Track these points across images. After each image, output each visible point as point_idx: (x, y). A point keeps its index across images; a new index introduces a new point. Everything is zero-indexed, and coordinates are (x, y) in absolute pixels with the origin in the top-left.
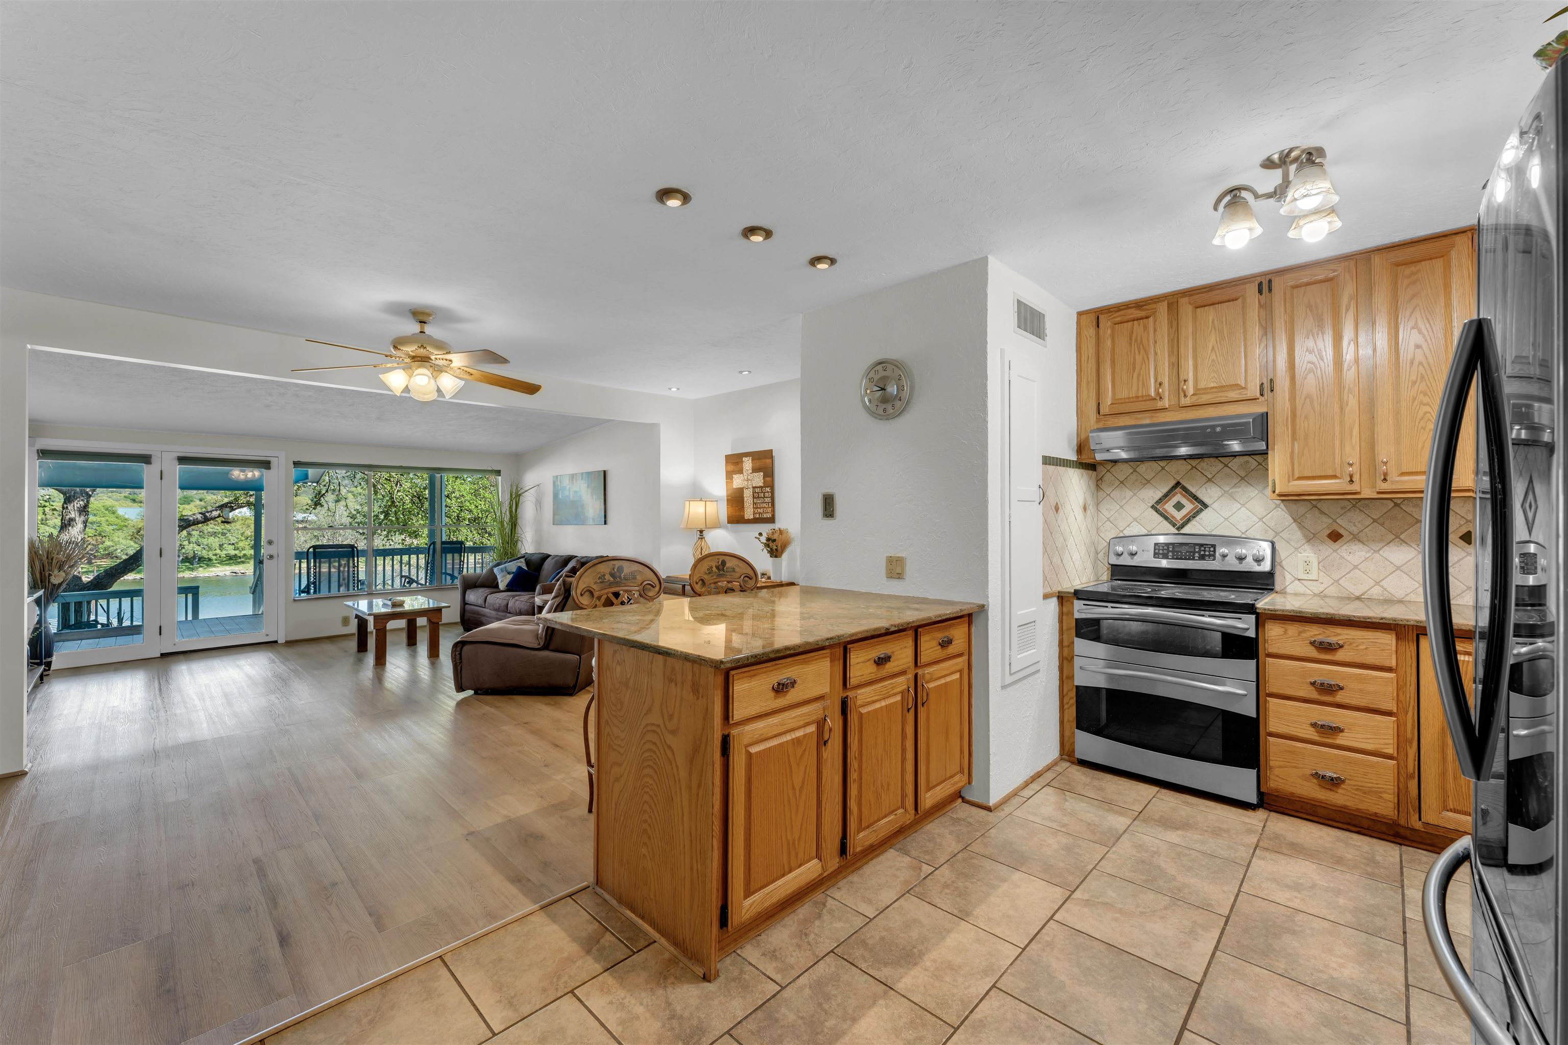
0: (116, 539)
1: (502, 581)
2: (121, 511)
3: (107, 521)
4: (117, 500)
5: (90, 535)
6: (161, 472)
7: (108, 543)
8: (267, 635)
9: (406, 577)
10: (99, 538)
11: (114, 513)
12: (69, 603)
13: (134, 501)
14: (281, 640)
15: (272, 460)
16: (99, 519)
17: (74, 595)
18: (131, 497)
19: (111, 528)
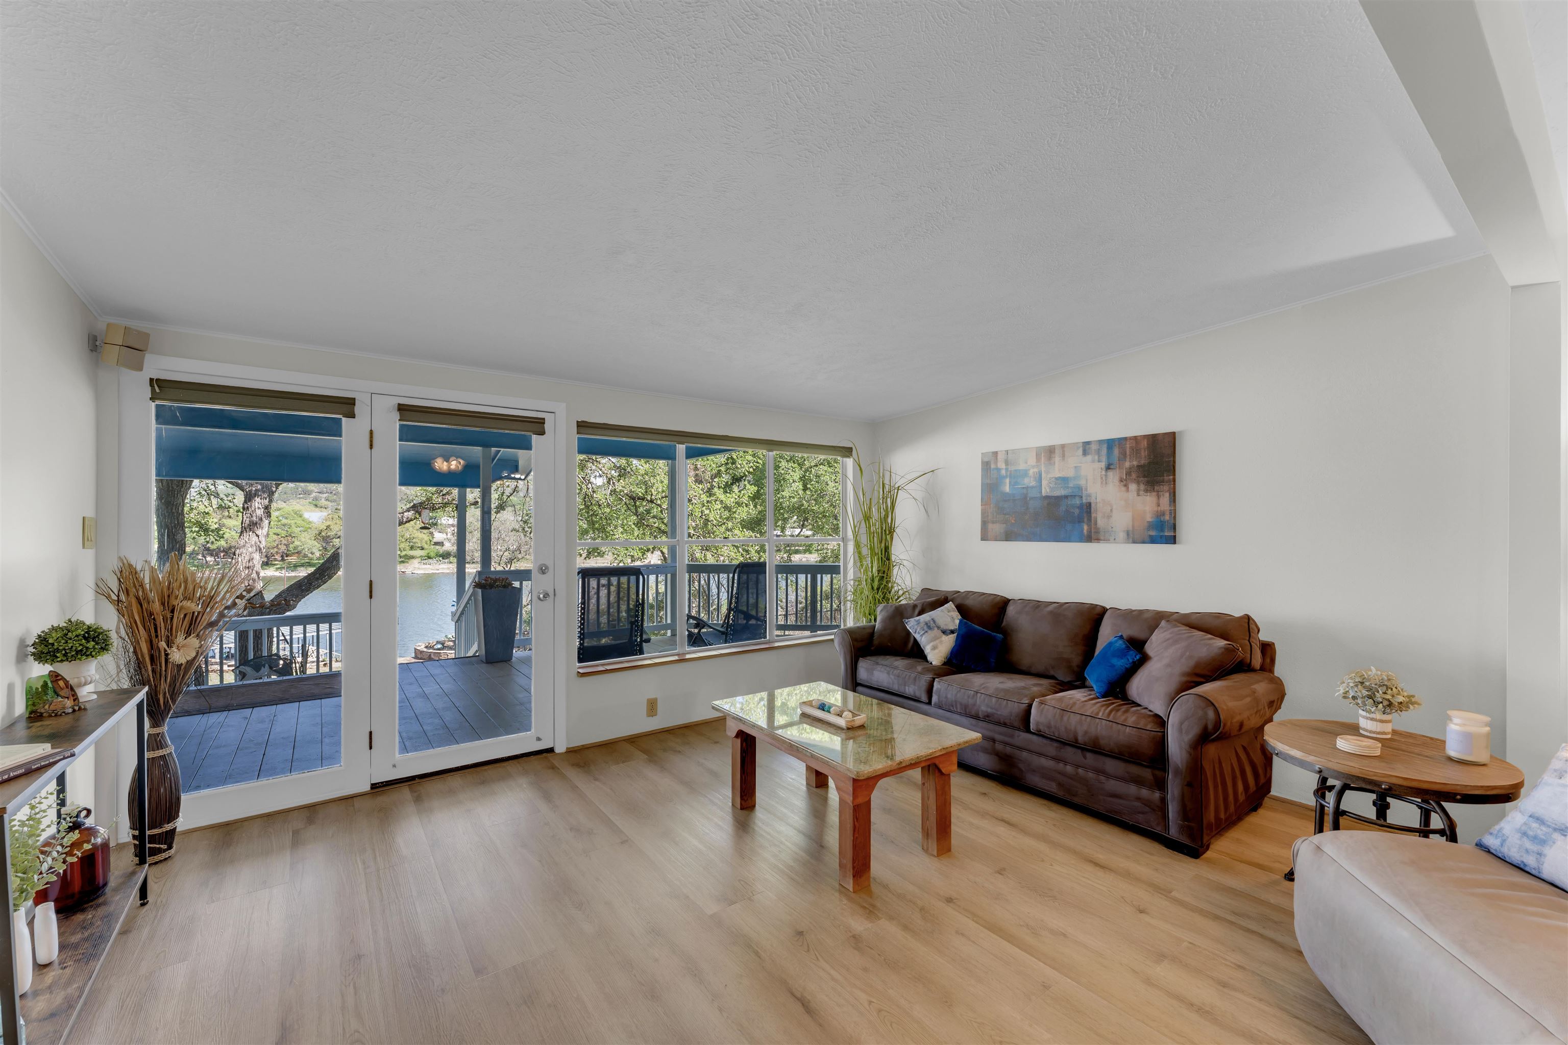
0: (303, 540)
1: (934, 648)
2: (306, 515)
3: (296, 523)
4: (303, 505)
5: (283, 535)
6: (371, 432)
7: (297, 543)
8: (539, 739)
9: (694, 618)
10: (289, 538)
11: (301, 517)
12: (247, 631)
13: (316, 506)
14: (560, 749)
15: (548, 418)
16: (289, 522)
17: (253, 621)
18: (314, 502)
19: (299, 529)
